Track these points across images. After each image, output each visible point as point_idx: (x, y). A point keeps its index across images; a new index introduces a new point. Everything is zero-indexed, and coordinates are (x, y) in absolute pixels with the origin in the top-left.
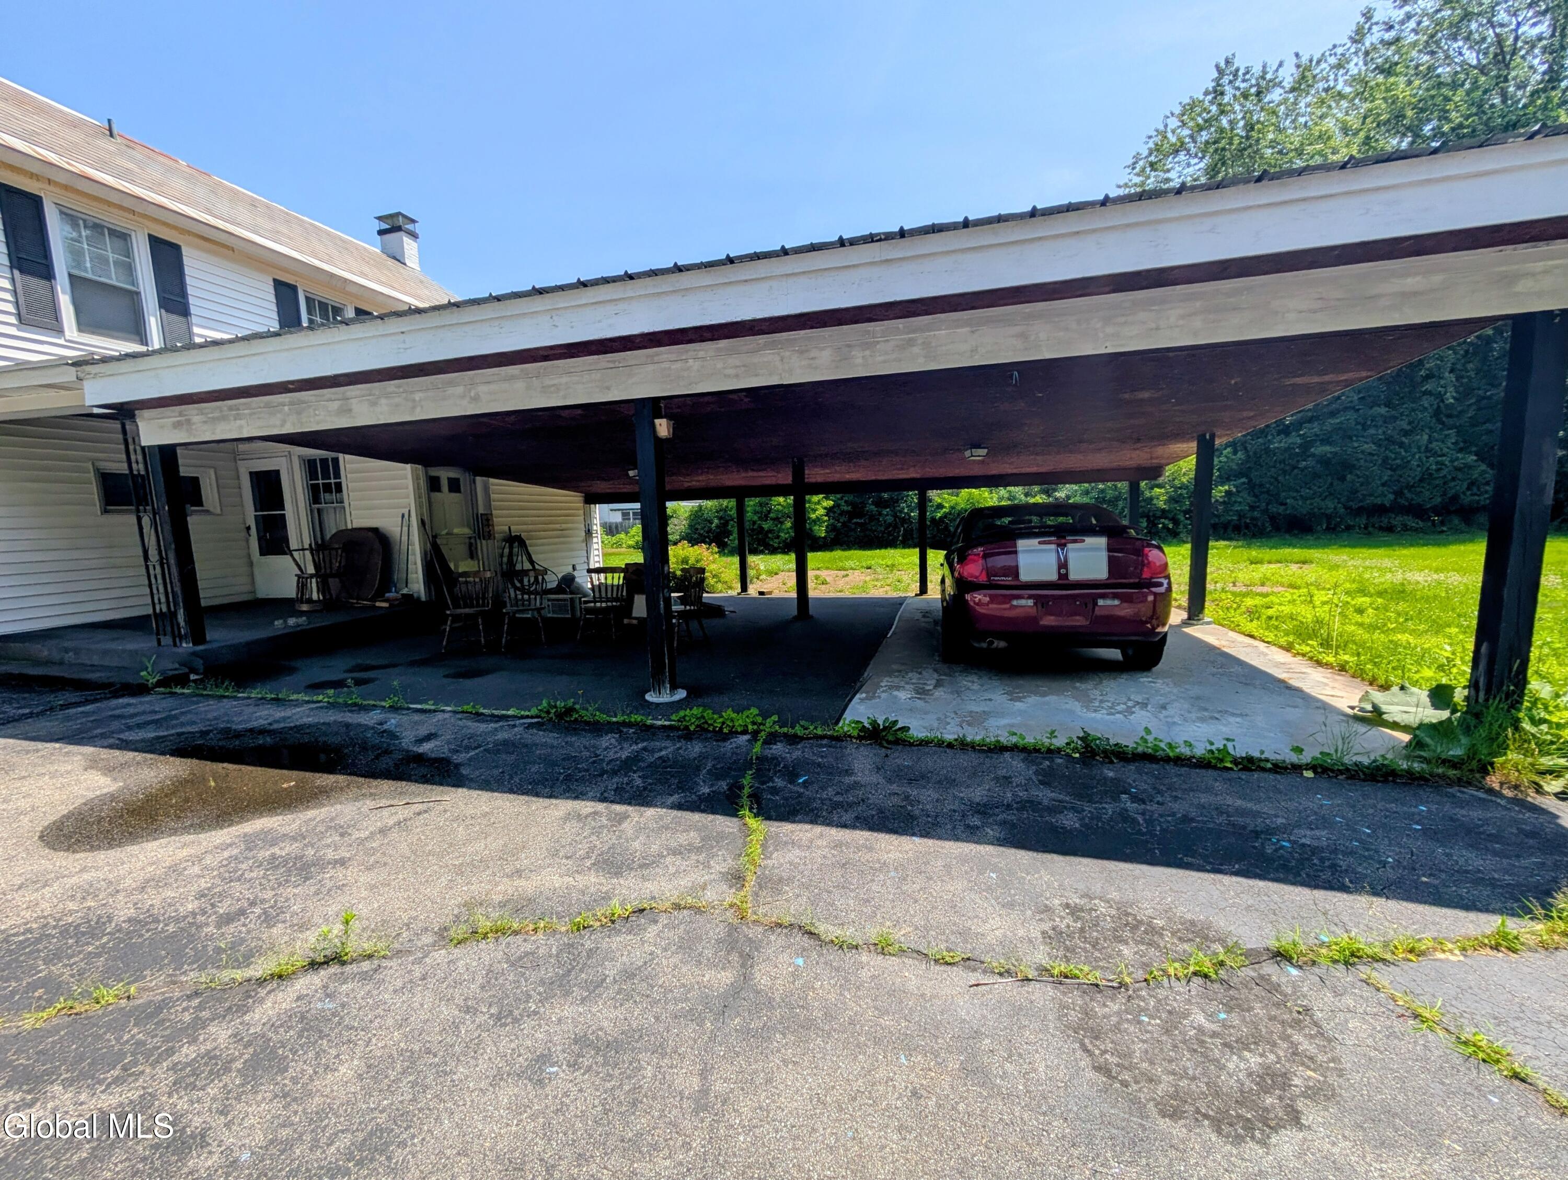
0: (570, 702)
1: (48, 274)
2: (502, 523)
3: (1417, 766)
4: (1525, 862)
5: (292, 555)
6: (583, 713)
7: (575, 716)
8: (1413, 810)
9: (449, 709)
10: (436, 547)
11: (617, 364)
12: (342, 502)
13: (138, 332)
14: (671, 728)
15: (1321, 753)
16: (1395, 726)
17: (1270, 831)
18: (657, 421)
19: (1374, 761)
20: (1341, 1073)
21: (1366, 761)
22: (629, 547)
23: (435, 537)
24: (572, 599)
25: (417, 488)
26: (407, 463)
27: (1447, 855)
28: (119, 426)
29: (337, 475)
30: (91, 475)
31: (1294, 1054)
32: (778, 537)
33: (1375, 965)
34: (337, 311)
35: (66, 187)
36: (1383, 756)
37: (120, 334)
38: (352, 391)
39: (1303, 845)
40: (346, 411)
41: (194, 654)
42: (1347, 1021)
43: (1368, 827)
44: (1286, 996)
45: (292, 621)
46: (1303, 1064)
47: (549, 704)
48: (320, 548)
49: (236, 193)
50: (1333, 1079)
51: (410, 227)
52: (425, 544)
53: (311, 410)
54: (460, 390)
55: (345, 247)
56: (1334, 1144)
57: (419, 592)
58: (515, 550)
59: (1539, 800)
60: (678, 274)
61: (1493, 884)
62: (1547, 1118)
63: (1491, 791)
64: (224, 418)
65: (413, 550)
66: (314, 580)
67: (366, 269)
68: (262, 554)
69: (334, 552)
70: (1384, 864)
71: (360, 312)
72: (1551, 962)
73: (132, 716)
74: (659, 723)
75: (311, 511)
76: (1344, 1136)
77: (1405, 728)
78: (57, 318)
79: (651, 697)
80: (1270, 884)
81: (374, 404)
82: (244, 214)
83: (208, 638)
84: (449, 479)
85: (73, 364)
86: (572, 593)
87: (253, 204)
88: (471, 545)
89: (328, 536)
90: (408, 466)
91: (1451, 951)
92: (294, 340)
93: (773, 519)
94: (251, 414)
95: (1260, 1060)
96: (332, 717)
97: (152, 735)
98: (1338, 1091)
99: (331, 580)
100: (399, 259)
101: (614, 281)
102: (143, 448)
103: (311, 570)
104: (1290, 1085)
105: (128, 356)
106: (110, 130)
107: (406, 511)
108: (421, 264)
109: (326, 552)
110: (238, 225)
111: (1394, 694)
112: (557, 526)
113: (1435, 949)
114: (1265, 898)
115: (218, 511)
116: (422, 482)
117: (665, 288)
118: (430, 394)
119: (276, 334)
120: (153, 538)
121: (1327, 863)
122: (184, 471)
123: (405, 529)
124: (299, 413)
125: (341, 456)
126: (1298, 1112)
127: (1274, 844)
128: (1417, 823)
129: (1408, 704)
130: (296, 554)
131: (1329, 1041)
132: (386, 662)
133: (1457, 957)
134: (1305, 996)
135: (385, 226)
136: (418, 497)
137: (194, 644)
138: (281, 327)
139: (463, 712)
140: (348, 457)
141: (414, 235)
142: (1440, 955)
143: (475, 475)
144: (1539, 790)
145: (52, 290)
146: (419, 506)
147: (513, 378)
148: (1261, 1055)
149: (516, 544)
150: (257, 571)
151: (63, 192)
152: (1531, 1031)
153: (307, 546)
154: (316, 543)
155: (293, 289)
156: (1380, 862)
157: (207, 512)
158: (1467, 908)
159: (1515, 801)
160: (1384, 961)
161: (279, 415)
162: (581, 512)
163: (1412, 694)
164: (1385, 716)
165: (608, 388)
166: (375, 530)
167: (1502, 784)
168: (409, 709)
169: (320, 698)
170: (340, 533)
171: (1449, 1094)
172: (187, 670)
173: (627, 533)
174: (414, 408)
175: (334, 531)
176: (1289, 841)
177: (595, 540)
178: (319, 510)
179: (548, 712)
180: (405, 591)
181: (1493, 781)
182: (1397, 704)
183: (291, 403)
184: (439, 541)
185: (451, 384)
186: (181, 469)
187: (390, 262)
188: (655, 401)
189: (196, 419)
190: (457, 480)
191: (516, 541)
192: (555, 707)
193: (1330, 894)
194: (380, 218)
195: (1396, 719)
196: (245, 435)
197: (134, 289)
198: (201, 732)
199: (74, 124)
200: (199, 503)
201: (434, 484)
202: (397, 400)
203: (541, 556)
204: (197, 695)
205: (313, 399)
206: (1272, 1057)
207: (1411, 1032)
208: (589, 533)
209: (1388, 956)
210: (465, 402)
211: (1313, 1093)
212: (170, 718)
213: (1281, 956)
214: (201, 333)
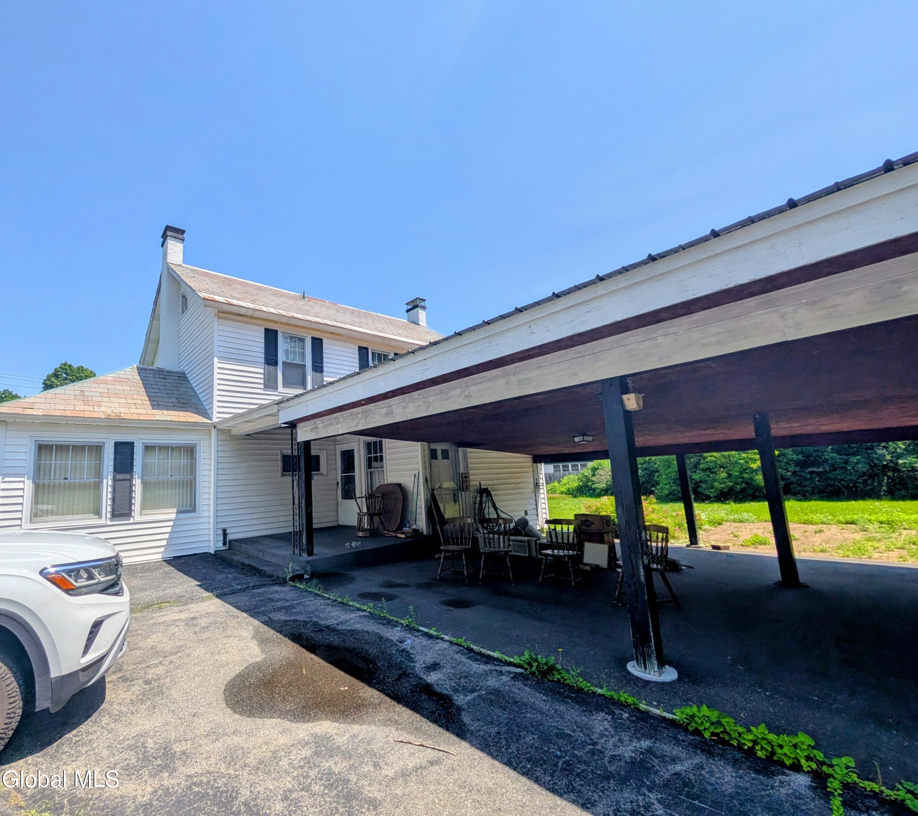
0: (552, 660)
1: (276, 364)
2: (475, 480)
5: (356, 501)
6: (564, 674)
7: (557, 676)
9: (447, 638)
10: (433, 496)
11: (583, 354)
12: (383, 467)
13: (303, 384)
14: (673, 723)
18: (625, 397)
22: (562, 493)
23: (433, 490)
24: (529, 541)
25: (424, 457)
26: (418, 441)
28: (290, 431)
29: (381, 451)
30: (279, 457)
32: (712, 487)
34: (386, 356)
35: (286, 324)
37: (296, 386)
38: (394, 401)
40: (390, 414)
41: (307, 562)
45: (354, 544)
47: (531, 657)
48: (370, 496)
49: (346, 309)
51: (422, 304)
52: (427, 495)
53: (372, 415)
54: (458, 391)
55: (391, 322)
57: (422, 530)
58: (484, 499)
60: (652, 264)
64: (331, 424)
65: (420, 499)
66: (366, 517)
67: (400, 331)
68: (342, 499)
69: (377, 499)
71: (396, 354)
73: (278, 600)
74: (658, 712)
75: (367, 472)
78: (276, 382)
79: (633, 668)
81: (405, 407)
82: (348, 318)
83: (315, 551)
84: (442, 450)
85: (277, 404)
86: (527, 535)
87: (353, 312)
88: (454, 495)
89: (374, 489)
90: (419, 444)
92: (367, 375)
93: (703, 470)
94: (343, 420)
96: (372, 627)
97: (283, 618)
99: (374, 517)
100: (416, 323)
101: (585, 287)
102: (298, 443)
103: (365, 510)
105: (297, 396)
106: (304, 296)
107: (417, 473)
108: (427, 323)
109: (373, 499)
110: (346, 323)
112: (513, 481)
115: (326, 473)
116: (427, 453)
117: (638, 279)
118: (439, 397)
119: (358, 373)
120: (297, 491)
122: (313, 453)
123: (416, 484)
124: (366, 418)
125: (383, 439)
130: (358, 500)
132: (403, 581)
135: (410, 307)
136: (424, 462)
137: (308, 556)
138: (360, 369)
139: (457, 644)
140: (387, 440)
141: (424, 308)
143: (459, 447)
145: (276, 371)
146: (424, 469)
147: (495, 378)
149: (485, 495)
150: (340, 508)
151: (284, 326)
153: (364, 495)
154: (368, 493)
155: (366, 349)
157: (321, 474)
161: (356, 420)
162: (531, 469)
165: (576, 374)
166: (399, 485)
168: (419, 631)
169: (365, 608)
170: (380, 486)
172: (303, 572)
173: (559, 482)
174: (429, 407)
175: (378, 485)
177: (542, 491)
178: (371, 472)
179: (530, 664)
180: (414, 527)
183: (363, 412)
184: (435, 492)
185: (453, 388)
186: (312, 451)
187: (412, 326)
188: (623, 379)
189: (320, 426)
190: (447, 451)
191: (484, 492)
192: (536, 660)
194: (407, 304)
196: (340, 433)
197: (303, 363)
198: (304, 621)
199: (292, 297)
200: (318, 470)
201: (433, 454)
202: (418, 404)
203: (501, 503)
204: (306, 591)
205: (374, 408)
208: (537, 485)
210: (461, 400)
212: (292, 607)
214: (327, 379)
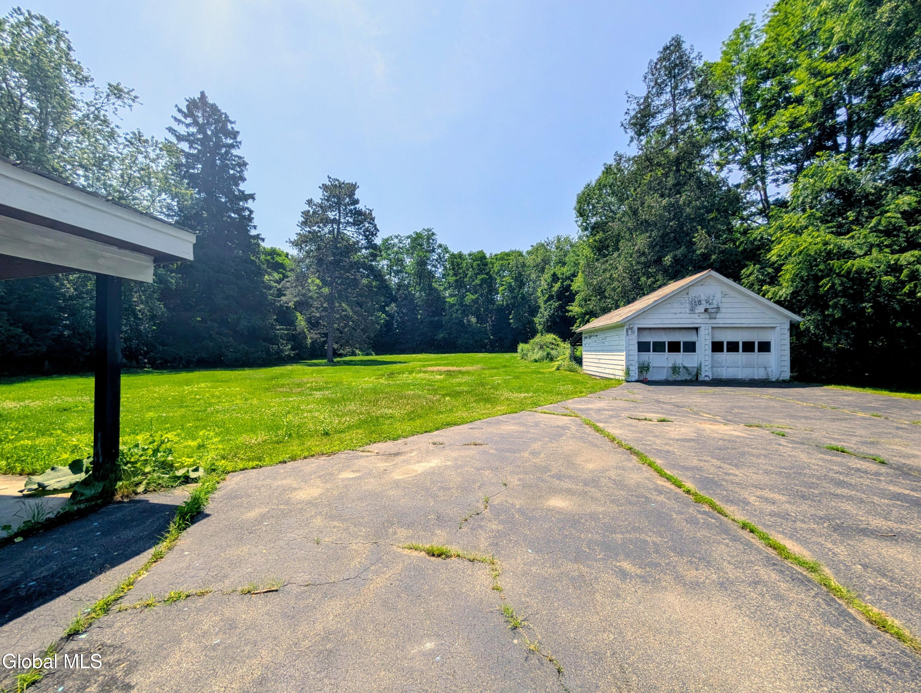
3: (82, 506)
4: (148, 523)
8: (91, 527)
15: (24, 523)
16: (55, 491)
17: (16, 584)
19: (58, 513)
20: (134, 653)
21: (51, 516)
27: (119, 537)
31: (110, 666)
33: (118, 602)
36: (62, 508)
39: (44, 577)
42: (123, 633)
43: (75, 547)
44: (87, 649)
46: (116, 666)
50: (133, 658)
56: (149, 678)
59: (138, 497)
61: (141, 538)
62: (201, 600)
63: (119, 502)
70: (94, 559)
72: (174, 553)
76: (151, 671)
77: (63, 490)
80: (38, 609)
91: (143, 574)
95: (96, 685)
98: (137, 659)
104: (117, 679)
111: (49, 474)
113: (136, 578)
114: (41, 617)
121: (65, 577)
126: (128, 684)
127: (24, 588)
128: (97, 532)
129: (59, 477)
131: (121, 646)
133: (146, 574)
134: (97, 641)
142: (140, 578)
144: (136, 494)
148: (95, 683)
152: (182, 579)
156: (91, 559)
158: (138, 554)
159: (131, 502)
160: (121, 597)
163: (60, 470)
164: (48, 488)
167: (122, 497)
171: (173, 620)
176: (33, 581)
181: (118, 497)
182: (52, 479)
193: (76, 590)
195: (55, 487)
206: (101, 678)
207: (149, 613)
209: (122, 594)
211: (128, 672)
213: (72, 635)
